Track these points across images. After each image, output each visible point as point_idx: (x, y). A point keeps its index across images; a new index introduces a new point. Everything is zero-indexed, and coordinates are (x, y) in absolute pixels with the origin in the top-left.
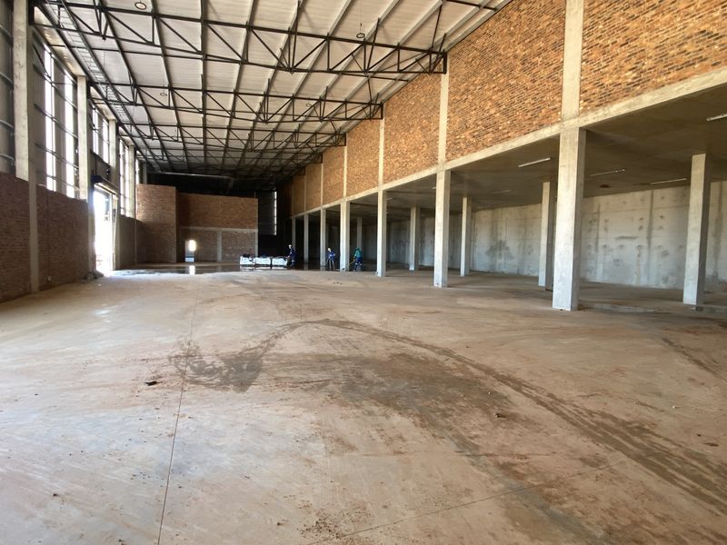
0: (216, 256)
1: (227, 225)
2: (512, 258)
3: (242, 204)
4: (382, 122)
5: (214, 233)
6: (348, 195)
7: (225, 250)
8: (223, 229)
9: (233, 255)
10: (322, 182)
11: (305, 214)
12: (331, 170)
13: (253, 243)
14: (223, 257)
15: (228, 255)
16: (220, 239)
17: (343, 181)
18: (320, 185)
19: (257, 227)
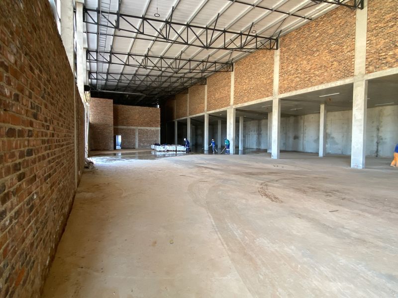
0: (135, 145)
1: (142, 125)
2: (337, 144)
3: (151, 112)
4: (278, 52)
5: (134, 130)
6: (235, 103)
7: (140, 141)
8: (139, 128)
9: (146, 144)
10: (206, 97)
11: (189, 118)
12: (215, 89)
13: (157, 137)
14: (139, 145)
15: (142, 144)
16: (137, 134)
17: (229, 95)
18: (204, 99)
19: (160, 126)
